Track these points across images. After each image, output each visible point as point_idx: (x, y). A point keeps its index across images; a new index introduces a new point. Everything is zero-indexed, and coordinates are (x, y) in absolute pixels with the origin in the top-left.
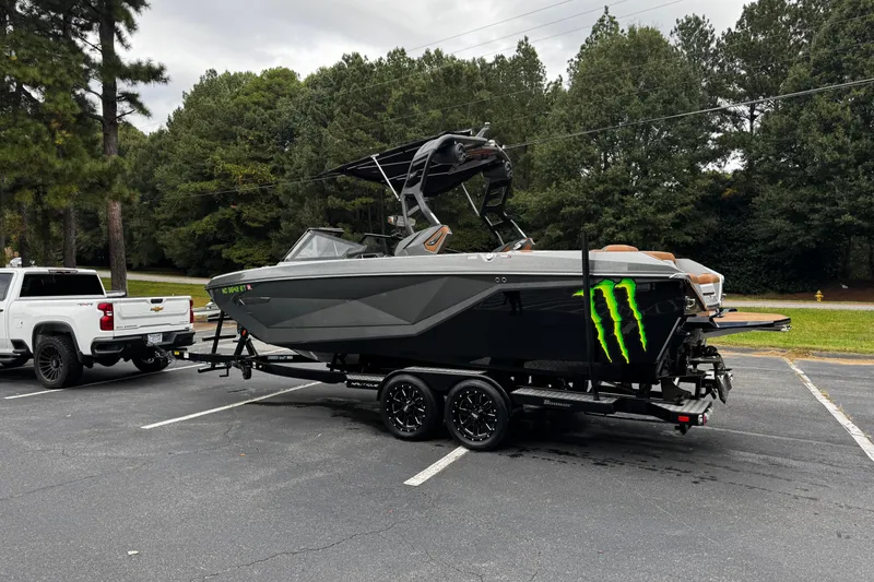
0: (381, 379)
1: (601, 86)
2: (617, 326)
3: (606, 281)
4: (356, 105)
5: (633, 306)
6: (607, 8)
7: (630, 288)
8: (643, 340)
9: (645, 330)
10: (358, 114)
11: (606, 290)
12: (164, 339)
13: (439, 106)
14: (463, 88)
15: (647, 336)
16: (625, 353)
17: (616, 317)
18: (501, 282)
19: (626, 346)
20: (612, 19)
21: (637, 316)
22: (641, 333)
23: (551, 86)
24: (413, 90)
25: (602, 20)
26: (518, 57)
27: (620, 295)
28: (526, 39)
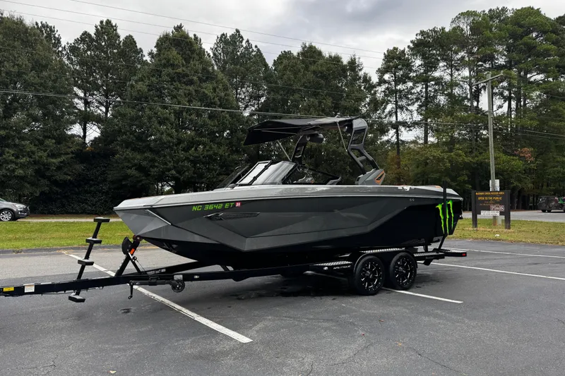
2: (447, 220)
5: (452, 211)
7: (451, 204)
8: (452, 225)
16: (448, 231)
17: (448, 217)
19: (449, 228)
22: (452, 222)
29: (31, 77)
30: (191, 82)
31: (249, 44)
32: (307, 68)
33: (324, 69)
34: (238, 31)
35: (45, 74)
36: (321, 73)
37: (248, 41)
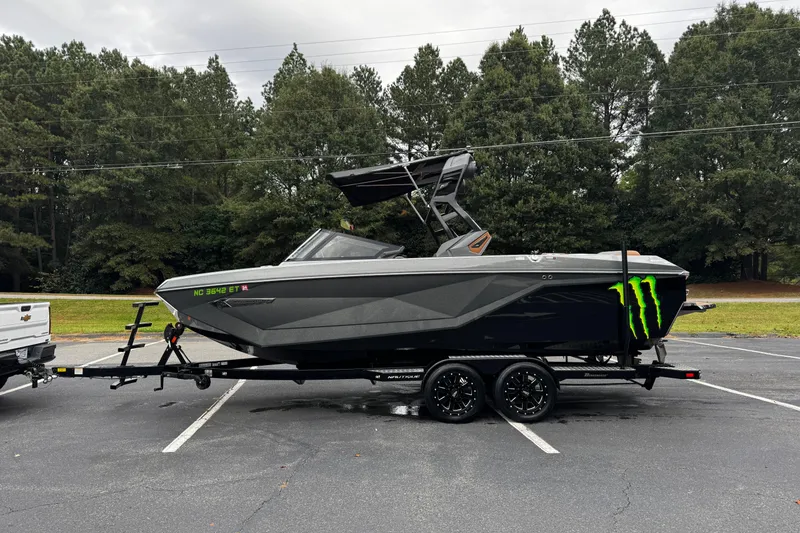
0: (421, 370)
1: (305, 113)
2: (642, 311)
3: (635, 278)
4: (24, 93)
5: (654, 296)
6: (295, 45)
7: (651, 282)
8: (659, 321)
9: (661, 313)
10: (26, 103)
11: (635, 284)
12: (29, 355)
13: (133, 108)
14: (158, 93)
15: (662, 318)
16: (646, 332)
17: (642, 304)
18: (547, 279)
19: (648, 326)
20: (300, 56)
21: (657, 303)
22: (658, 316)
23: (241, 105)
24: (104, 87)
25: (291, 55)
26: (209, 75)
27: (645, 287)
28: (217, 58)
29: (336, 135)
30: (522, 107)
31: (626, 27)
32: (721, 46)
33: (754, 40)
34: (606, 12)
35: (350, 129)
36: (749, 49)
37: (624, 24)
